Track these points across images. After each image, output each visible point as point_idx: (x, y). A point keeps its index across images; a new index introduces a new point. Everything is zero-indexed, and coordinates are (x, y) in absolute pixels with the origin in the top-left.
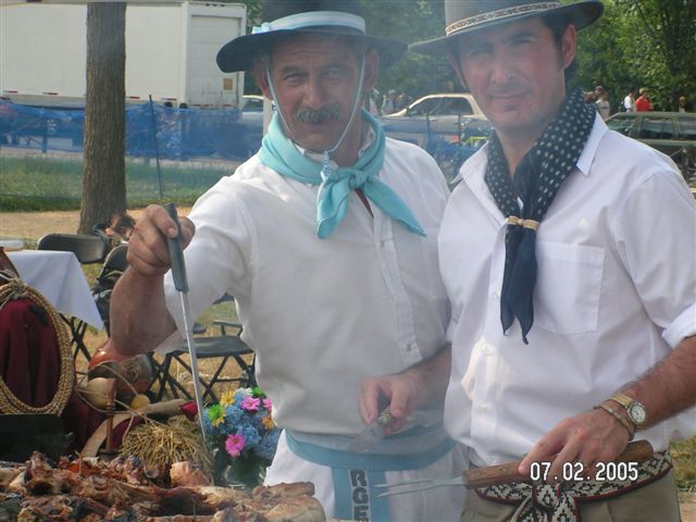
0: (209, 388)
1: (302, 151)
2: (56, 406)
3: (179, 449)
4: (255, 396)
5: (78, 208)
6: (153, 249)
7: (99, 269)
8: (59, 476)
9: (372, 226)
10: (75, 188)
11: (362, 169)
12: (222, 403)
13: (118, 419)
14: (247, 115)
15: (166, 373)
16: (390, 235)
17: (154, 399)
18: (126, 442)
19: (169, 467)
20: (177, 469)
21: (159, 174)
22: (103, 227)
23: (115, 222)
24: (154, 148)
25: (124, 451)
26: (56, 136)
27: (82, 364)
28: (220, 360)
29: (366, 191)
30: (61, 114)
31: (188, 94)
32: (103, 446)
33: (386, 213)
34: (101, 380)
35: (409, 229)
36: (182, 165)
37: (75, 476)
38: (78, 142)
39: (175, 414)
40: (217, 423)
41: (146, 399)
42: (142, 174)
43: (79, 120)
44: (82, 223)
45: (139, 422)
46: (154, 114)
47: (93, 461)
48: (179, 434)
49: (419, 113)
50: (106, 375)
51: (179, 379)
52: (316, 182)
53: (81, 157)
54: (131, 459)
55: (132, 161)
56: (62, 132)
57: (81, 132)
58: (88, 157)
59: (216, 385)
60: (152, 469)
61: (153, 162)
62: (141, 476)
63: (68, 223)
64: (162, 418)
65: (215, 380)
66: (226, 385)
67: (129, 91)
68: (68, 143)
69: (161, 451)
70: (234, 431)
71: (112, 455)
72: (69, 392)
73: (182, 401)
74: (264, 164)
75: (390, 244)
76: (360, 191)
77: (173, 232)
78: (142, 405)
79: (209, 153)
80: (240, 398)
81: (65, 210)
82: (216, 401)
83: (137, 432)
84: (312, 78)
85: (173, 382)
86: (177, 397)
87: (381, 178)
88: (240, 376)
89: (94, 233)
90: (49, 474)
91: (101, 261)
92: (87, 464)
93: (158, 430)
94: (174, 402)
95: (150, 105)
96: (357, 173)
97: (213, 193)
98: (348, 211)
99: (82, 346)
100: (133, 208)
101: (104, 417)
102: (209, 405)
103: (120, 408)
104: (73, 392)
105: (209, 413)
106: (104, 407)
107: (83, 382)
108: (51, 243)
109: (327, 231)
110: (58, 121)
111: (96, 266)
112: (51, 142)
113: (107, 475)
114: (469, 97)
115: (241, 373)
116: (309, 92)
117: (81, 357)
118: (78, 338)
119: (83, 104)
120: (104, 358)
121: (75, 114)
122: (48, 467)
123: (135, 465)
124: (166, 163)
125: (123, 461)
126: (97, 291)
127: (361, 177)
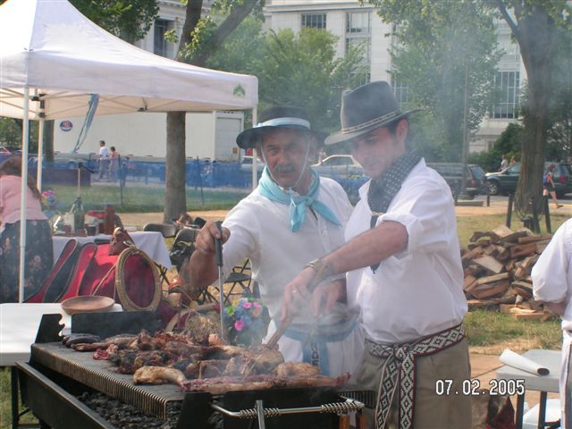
0: (227, 298)
1: (282, 189)
2: (152, 307)
3: (213, 327)
4: (249, 301)
5: (162, 211)
6: (207, 243)
7: (173, 241)
8: (154, 341)
9: (317, 224)
10: (162, 202)
11: (310, 196)
12: (233, 305)
13: (183, 313)
14: (245, 166)
15: (206, 290)
16: (325, 227)
17: (201, 303)
18: (187, 324)
19: (208, 336)
20: (212, 337)
21: (202, 195)
22: (175, 220)
23: (181, 217)
24: (199, 182)
25: (186, 329)
26: (151, 176)
27: (165, 286)
28: (232, 284)
29: (314, 206)
30: (154, 165)
31: (216, 155)
32: (176, 326)
33: (322, 216)
34: (174, 294)
35: (333, 223)
36: (213, 190)
37: (163, 341)
38: (163, 179)
39: (211, 310)
40: (231, 315)
41: (196, 303)
42: (193, 195)
43: (164, 169)
44: (165, 218)
45: (193, 314)
46: (199, 165)
47: (171, 333)
48: (212, 320)
49: (328, 165)
50: (177, 292)
51: (212, 293)
52: (288, 203)
53: (164, 186)
54: (189, 332)
55: (189, 188)
56: (155, 174)
57: (164, 174)
58: (168, 186)
59: (230, 297)
60: (200, 337)
61: (199, 189)
62: (194, 341)
63: (158, 218)
64: (204, 312)
65: (230, 294)
66: (235, 297)
67: (187, 154)
68: (158, 179)
69: (204, 329)
70: (239, 319)
71: (180, 331)
72: (159, 300)
73: (213, 304)
74: (261, 194)
75: (325, 232)
76: (310, 207)
77: (218, 236)
78: (195, 306)
79: (226, 184)
80: (242, 303)
81: (156, 212)
82: (230, 304)
83: (192, 319)
84: (282, 151)
85: (209, 295)
86: (211, 302)
87: (319, 199)
88: (241, 292)
89: (171, 223)
90: (150, 340)
91: (175, 236)
92: (168, 335)
93: (202, 319)
94: (210, 305)
95: (197, 161)
96: (309, 198)
97: (236, 209)
98: (306, 217)
99: (165, 278)
100: (190, 211)
101: (176, 312)
102: (227, 306)
103: (184, 308)
104: (161, 300)
105: (227, 310)
106: (175, 307)
107: (166, 294)
108: (150, 228)
109: (297, 228)
110: (153, 169)
111: (172, 239)
112: (150, 179)
113: (178, 341)
114: (351, 156)
115: (242, 290)
116: (281, 158)
117: (165, 283)
118: (163, 274)
119: (165, 161)
120: (175, 284)
121: (161, 165)
122: (149, 337)
123: (192, 335)
124: (205, 189)
125: (185, 333)
126: (172, 251)
127: (311, 200)
